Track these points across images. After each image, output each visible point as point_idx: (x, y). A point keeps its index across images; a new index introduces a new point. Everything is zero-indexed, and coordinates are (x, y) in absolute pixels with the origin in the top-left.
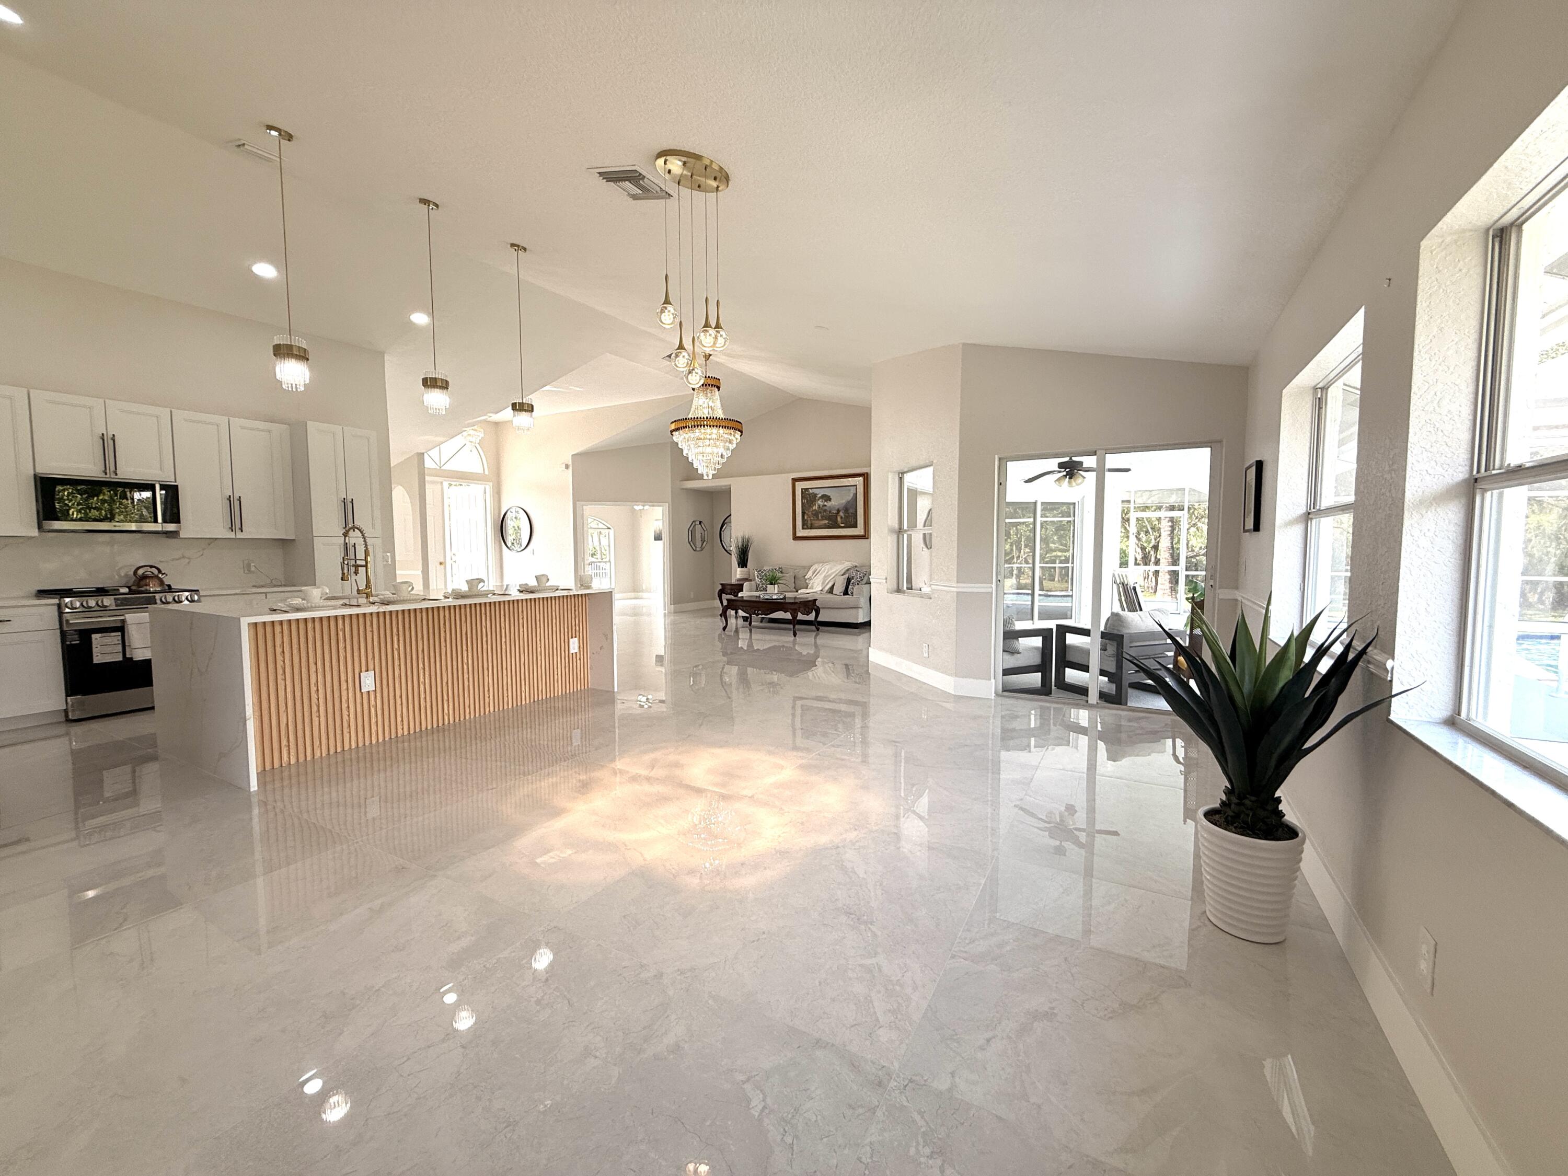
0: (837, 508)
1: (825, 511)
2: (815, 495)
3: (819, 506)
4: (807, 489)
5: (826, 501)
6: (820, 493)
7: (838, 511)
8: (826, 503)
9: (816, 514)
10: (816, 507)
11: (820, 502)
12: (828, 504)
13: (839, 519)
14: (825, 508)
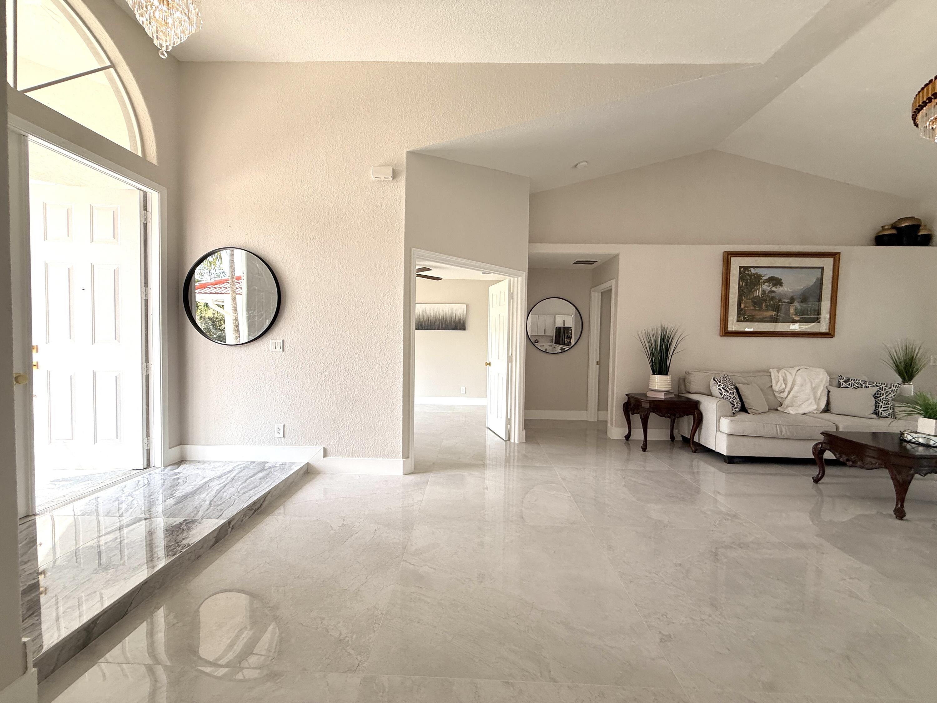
0: (791, 295)
1: (772, 299)
2: (759, 277)
3: (764, 292)
4: (746, 268)
5: (775, 285)
6: (767, 274)
7: (792, 300)
8: (774, 289)
9: (757, 303)
10: (758, 293)
11: (766, 287)
12: (778, 290)
13: (792, 310)
14: (773, 294)
